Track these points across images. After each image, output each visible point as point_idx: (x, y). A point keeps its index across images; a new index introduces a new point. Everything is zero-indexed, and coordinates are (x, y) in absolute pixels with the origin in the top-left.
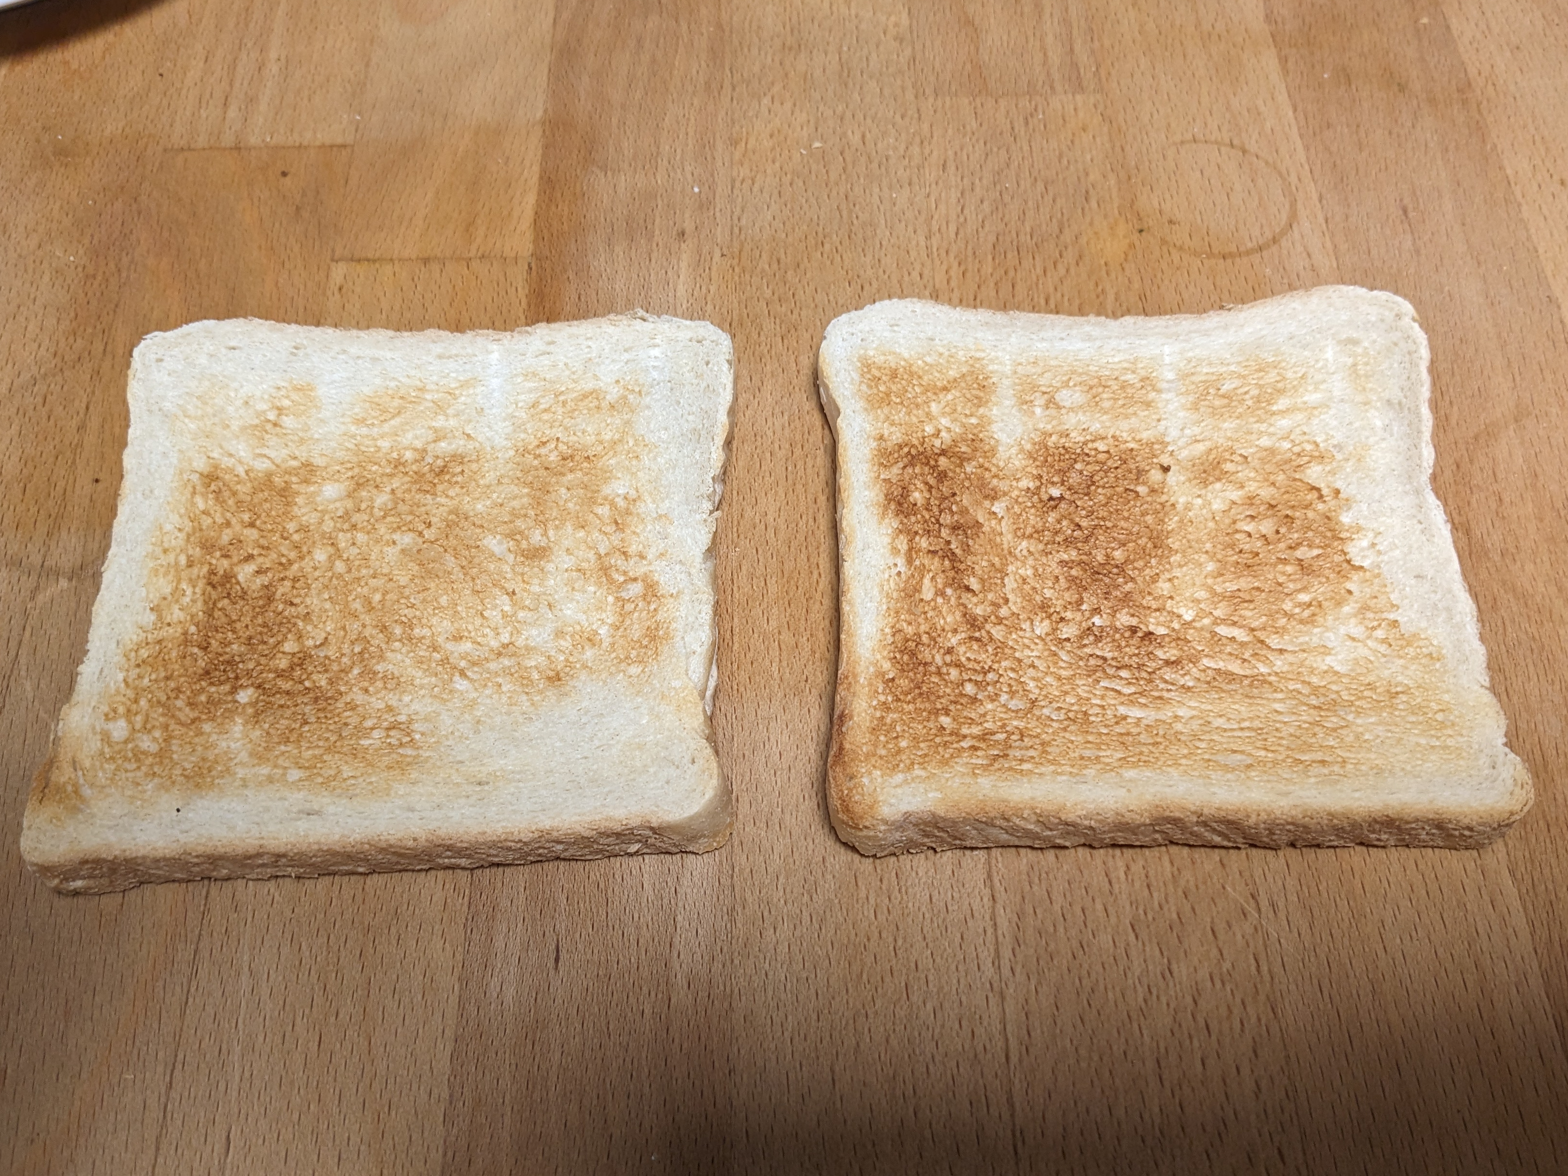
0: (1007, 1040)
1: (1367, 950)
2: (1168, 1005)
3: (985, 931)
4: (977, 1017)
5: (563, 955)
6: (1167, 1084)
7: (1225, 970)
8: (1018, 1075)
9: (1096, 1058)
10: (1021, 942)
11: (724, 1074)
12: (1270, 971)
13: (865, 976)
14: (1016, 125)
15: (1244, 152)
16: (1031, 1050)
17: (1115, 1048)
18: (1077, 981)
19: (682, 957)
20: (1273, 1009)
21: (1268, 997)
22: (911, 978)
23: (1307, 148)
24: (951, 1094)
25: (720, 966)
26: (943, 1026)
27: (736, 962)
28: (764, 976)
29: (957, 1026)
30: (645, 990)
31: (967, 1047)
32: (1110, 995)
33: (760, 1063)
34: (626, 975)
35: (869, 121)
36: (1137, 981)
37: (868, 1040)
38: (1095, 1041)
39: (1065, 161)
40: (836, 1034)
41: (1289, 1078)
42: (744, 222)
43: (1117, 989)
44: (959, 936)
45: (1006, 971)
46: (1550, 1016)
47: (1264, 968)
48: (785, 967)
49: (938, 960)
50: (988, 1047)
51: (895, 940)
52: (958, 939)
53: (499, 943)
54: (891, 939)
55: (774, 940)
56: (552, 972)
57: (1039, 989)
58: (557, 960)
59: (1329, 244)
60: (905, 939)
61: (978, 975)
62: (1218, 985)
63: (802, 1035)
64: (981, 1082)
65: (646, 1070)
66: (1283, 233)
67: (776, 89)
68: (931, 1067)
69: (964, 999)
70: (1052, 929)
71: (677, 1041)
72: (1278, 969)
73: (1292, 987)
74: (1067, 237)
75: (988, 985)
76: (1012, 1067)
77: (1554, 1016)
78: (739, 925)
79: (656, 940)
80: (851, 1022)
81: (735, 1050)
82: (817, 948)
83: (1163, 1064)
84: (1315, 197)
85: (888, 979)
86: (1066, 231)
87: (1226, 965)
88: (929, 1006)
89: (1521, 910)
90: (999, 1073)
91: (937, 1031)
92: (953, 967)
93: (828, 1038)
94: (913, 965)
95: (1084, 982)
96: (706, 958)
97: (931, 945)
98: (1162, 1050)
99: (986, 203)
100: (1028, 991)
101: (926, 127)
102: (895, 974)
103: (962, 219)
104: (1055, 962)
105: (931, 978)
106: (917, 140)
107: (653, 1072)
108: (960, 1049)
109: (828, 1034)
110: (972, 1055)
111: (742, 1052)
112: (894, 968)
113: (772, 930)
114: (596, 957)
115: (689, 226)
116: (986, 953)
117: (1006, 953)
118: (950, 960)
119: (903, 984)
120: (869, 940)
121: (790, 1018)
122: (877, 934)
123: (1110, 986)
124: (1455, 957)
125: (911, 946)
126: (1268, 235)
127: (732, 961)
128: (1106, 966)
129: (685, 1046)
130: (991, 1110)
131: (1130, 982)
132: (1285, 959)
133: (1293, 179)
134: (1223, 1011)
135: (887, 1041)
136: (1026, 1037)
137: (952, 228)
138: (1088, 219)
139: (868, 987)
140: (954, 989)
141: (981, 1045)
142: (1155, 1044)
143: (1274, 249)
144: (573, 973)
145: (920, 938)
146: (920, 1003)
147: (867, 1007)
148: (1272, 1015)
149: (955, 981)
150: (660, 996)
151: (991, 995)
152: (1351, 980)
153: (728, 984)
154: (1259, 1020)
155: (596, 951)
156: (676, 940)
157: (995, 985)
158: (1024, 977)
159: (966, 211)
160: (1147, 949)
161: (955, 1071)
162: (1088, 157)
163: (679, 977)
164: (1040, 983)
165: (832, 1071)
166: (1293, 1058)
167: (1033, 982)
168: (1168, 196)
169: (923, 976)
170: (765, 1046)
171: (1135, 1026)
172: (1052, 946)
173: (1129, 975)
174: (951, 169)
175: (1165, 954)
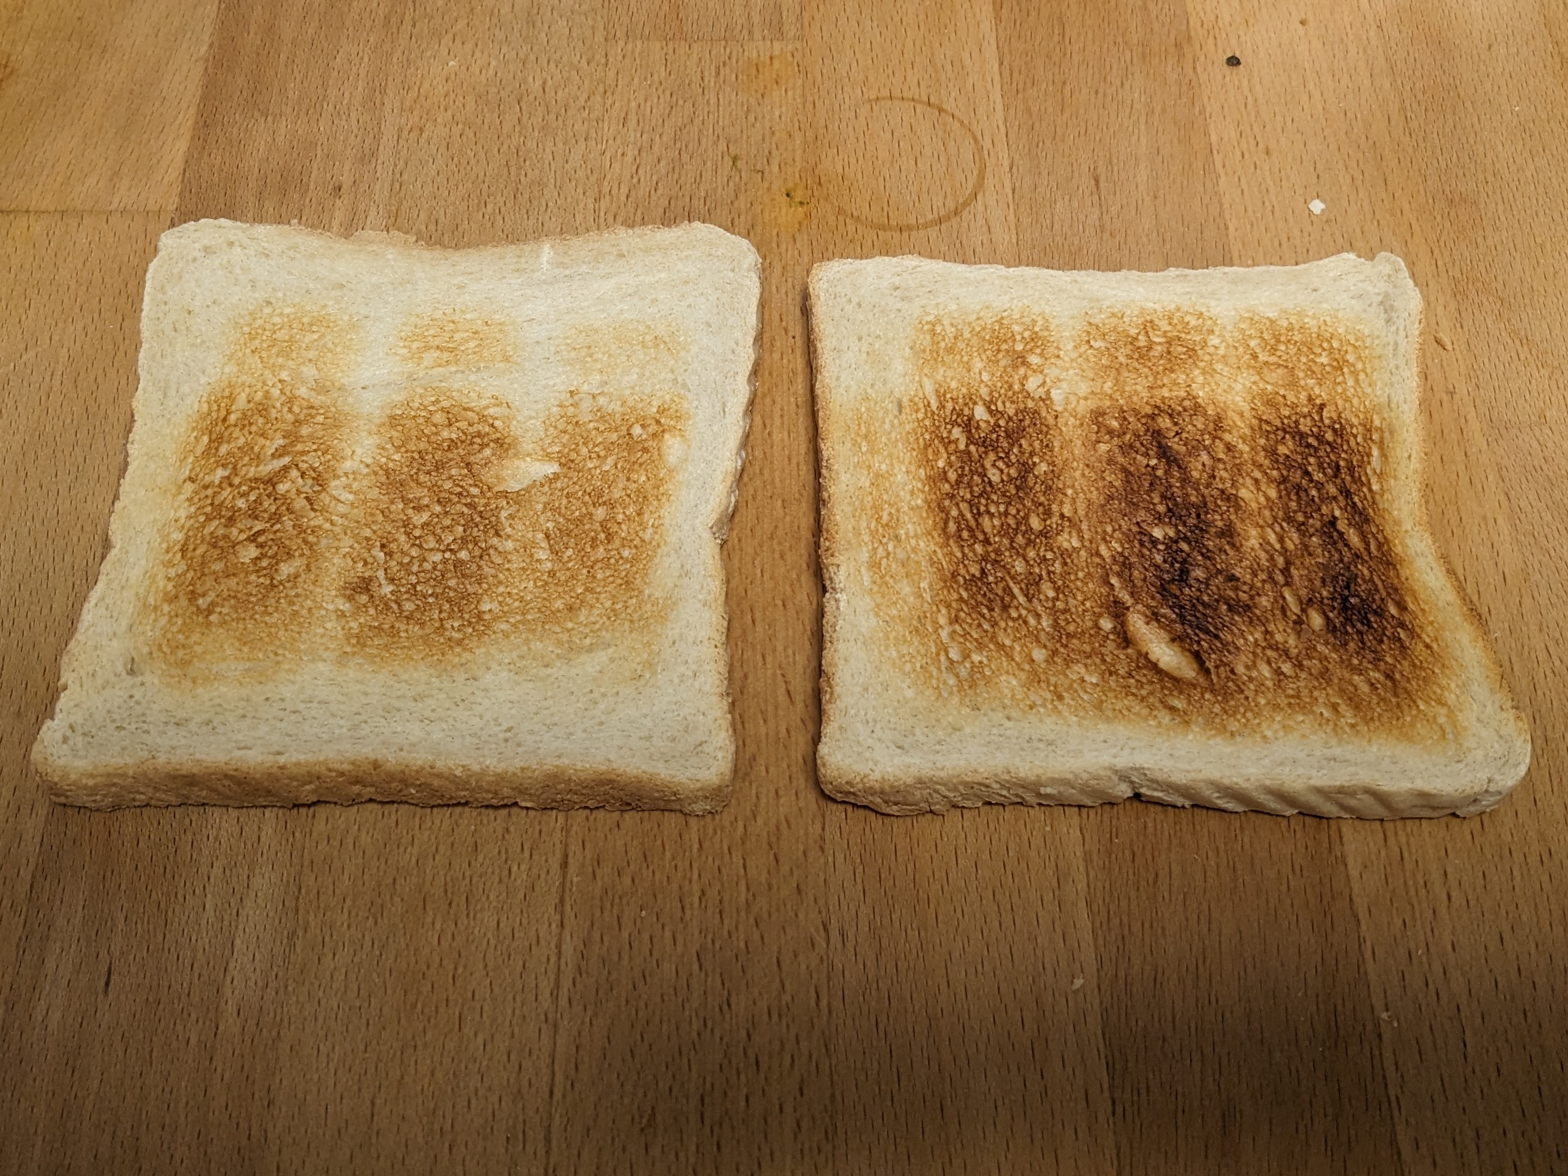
0: (553, 1073)
1: (930, 983)
2: (721, 1039)
3: (548, 959)
4: (527, 1049)
5: (114, 978)
6: (707, 1122)
7: (784, 1003)
8: (559, 1110)
9: (640, 1094)
10: (583, 970)
11: (263, 1106)
12: (829, 1005)
13: (419, 1006)
14: (706, 74)
15: (940, 110)
16: (576, 1085)
17: (661, 1085)
18: (634, 1013)
19: (235, 982)
20: (826, 1046)
21: (823, 1032)
22: (466, 1008)
23: (1006, 108)
24: (489, 1130)
25: (273, 993)
26: (491, 1059)
27: (290, 989)
28: (316, 1004)
29: (505, 1058)
30: (194, 1016)
31: (512, 1081)
32: (665, 1027)
33: (300, 1096)
34: (176, 1002)
35: (552, 65)
36: (694, 1014)
37: (413, 1072)
38: (642, 1075)
39: (751, 118)
40: (381, 1065)
41: (831, 1117)
42: (405, 177)
43: (673, 1022)
44: (521, 963)
45: (563, 1002)
46: (1103, 1056)
47: (824, 1002)
48: (339, 995)
49: (496, 990)
50: (533, 1082)
51: (456, 969)
52: (519, 968)
53: (50, 964)
54: (452, 967)
55: (332, 966)
56: (101, 996)
57: (594, 1022)
58: (107, 984)
59: (1011, 218)
60: (465, 967)
61: (534, 1005)
62: (775, 1018)
63: (347, 1067)
64: (521, 1118)
65: (184, 1100)
66: (966, 204)
67: (461, 24)
68: (473, 1102)
69: (516, 1031)
70: (616, 958)
71: (219, 1070)
72: (837, 1004)
73: (849, 1022)
74: (742, 203)
75: (543, 1017)
76: (555, 1103)
77: (1106, 1057)
78: (298, 950)
79: (211, 964)
80: (399, 1053)
81: (278, 1081)
82: (374, 975)
83: (707, 1101)
84: (1006, 163)
85: (442, 1010)
86: (741, 197)
87: (786, 998)
88: (480, 1039)
89: (1092, 944)
90: (541, 1109)
91: (485, 1063)
92: (510, 998)
93: (373, 1070)
94: (470, 995)
95: (640, 1014)
96: (260, 984)
97: (491, 974)
98: (708, 1086)
99: (663, 163)
100: (583, 1023)
101: (611, 74)
102: (451, 1004)
103: (635, 180)
104: (615, 992)
105: (486, 1008)
106: (601, 89)
107: (191, 1102)
108: (505, 1083)
109: (373, 1066)
110: (515, 1091)
111: (285, 1083)
112: (451, 998)
113: (331, 955)
114: (147, 981)
115: (346, 180)
116: (546, 982)
117: (566, 983)
118: (508, 989)
119: (457, 1014)
120: (428, 967)
121: (337, 1048)
122: (437, 960)
123: (665, 1019)
124: (1018, 993)
125: (471, 974)
126: (951, 204)
127: (286, 988)
128: (666, 998)
129: (227, 1075)
130: (527, 1146)
131: (687, 1013)
132: (846, 992)
133: (987, 144)
134: (776, 1045)
135: (433, 1074)
136: (573, 1072)
137: (624, 190)
138: (766, 185)
139: (421, 1017)
140: (507, 1023)
141: (527, 1078)
142: (701, 1079)
143: (954, 221)
144: (122, 997)
145: (481, 967)
146: (472, 1034)
147: (417, 1038)
148: (824, 1050)
149: (509, 1012)
150: (208, 1023)
151: (544, 1027)
152: (909, 1016)
153: (279, 1011)
154: (810, 1056)
155: (148, 975)
156: (231, 966)
157: (550, 1016)
158: (581, 1008)
159: (640, 172)
160: (710, 979)
161: (497, 1106)
162: (777, 114)
163: (230, 1003)
164: (596, 1015)
165: (373, 1104)
166: (839, 1098)
167: (589, 1013)
168: (853, 160)
169: (478, 1006)
170: (308, 1077)
171: (685, 1061)
172: (614, 976)
173: (687, 1006)
174: (632, 123)
175: (727, 985)
